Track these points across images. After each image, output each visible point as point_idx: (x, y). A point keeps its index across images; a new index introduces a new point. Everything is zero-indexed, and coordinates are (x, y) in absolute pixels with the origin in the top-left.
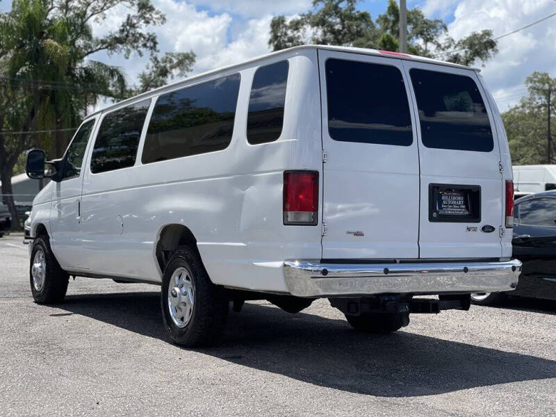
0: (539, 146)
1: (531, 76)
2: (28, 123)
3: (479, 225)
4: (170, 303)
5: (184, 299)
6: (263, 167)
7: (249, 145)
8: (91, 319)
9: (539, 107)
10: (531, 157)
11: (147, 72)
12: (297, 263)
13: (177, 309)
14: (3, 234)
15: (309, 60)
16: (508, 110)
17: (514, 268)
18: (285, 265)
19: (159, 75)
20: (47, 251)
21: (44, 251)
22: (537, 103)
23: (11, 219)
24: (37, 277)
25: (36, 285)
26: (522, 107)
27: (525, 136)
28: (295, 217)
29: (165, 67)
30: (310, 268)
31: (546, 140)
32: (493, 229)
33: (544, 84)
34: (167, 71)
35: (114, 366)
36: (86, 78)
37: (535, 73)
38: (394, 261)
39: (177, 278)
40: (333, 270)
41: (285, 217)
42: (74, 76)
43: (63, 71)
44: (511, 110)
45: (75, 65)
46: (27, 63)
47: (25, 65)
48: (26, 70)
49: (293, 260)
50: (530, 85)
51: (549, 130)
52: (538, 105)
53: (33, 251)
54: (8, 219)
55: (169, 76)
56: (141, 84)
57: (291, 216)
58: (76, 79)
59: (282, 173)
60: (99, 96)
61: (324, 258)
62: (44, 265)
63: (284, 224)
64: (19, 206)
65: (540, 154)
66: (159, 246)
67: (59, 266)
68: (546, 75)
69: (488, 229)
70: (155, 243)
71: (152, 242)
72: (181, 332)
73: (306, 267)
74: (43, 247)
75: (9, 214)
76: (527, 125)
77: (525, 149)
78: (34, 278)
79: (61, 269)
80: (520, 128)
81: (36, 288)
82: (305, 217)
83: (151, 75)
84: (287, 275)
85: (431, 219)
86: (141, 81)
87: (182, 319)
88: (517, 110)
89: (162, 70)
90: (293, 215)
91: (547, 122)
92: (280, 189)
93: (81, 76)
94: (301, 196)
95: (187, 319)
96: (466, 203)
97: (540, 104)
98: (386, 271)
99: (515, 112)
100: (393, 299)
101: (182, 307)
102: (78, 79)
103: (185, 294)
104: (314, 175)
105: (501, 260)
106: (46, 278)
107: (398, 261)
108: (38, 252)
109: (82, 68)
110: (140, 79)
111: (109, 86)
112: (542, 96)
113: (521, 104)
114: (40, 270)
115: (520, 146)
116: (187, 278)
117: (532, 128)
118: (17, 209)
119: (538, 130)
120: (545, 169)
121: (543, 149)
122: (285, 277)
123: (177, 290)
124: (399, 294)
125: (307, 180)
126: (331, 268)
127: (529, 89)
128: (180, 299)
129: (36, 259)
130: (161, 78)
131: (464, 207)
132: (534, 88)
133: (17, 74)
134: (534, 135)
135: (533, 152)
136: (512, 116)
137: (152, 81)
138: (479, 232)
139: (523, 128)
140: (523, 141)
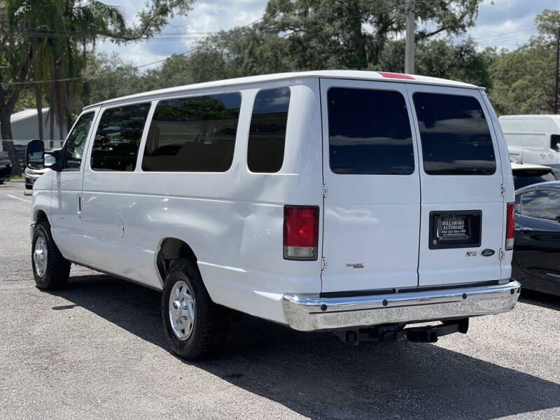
0: (547, 86)
1: (541, 14)
2: (27, 64)
3: (478, 250)
4: (171, 316)
5: (185, 313)
6: (263, 197)
7: (249, 171)
8: (94, 315)
9: (549, 46)
10: (538, 97)
11: (147, 10)
12: (296, 299)
13: (179, 321)
14: (4, 181)
15: (311, 90)
16: (516, 48)
17: (512, 291)
18: (284, 299)
19: (158, 14)
20: (48, 239)
21: (46, 238)
22: (547, 42)
23: (11, 166)
24: (39, 264)
25: (38, 270)
26: (531, 45)
27: (533, 76)
28: (295, 251)
29: (165, 5)
30: (309, 304)
31: (554, 80)
32: (493, 252)
33: (554, 22)
34: (167, 10)
35: (116, 389)
36: (84, 17)
37: (546, 11)
38: (393, 291)
39: (178, 290)
40: (332, 304)
41: (285, 251)
42: (72, 15)
43: (61, 12)
44: (520, 48)
45: (73, 5)
46: (25, 3)
47: (23, 5)
48: (24, 9)
49: (292, 295)
50: (540, 23)
51: (558, 70)
52: (547, 44)
53: (34, 236)
54: (8, 166)
55: (169, 14)
56: (141, 23)
57: (291, 250)
58: (73, 19)
59: (282, 207)
60: (98, 36)
61: (323, 292)
62: (46, 252)
63: (285, 259)
64: (19, 146)
65: (547, 94)
66: (160, 255)
67: (61, 255)
68: (557, 12)
69: (488, 253)
70: (155, 253)
71: (152, 252)
72: (182, 344)
73: (305, 302)
74: (44, 234)
75: (9, 161)
76: (535, 65)
77: (532, 89)
78: (36, 265)
79: (63, 258)
80: (528, 68)
81: (39, 274)
82: (305, 251)
83: (150, 13)
84: (287, 310)
85: (431, 246)
86: (141, 20)
87: (183, 331)
88: (526, 49)
89: (162, 9)
90: (293, 250)
91: (556, 63)
92: (280, 222)
93: (79, 16)
94: (301, 232)
95: (188, 333)
96: (466, 227)
97: (549, 42)
98: (385, 303)
99: (524, 51)
100: (392, 329)
101: (183, 320)
102: (75, 19)
103: (186, 308)
104: (315, 211)
105: (500, 283)
106: (48, 265)
107: (397, 290)
108: (40, 238)
109: (79, 8)
110: (139, 18)
111: (107, 25)
112: (552, 35)
113: (529, 43)
114: (42, 257)
115: (527, 87)
116: (188, 292)
117: (540, 68)
118: (17, 148)
119: (546, 71)
120: (551, 119)
121: (551, 89)
122: (285, 311)
123: (178, 303)
124: (397, 323)
125: (308, 215)
126: (329, 302)
127: (539, 27)
128: (181, 312)
129: (38, 244)
130: (161, 17)
131: (465, 231)
132: (544, 27)
133: (15, 14)
134: (542, 75)
135: (540, 93)
136: (521, 55)
137: (152, 19)
138: (479, 257)
139: (531, 68)
140: (530, 81)
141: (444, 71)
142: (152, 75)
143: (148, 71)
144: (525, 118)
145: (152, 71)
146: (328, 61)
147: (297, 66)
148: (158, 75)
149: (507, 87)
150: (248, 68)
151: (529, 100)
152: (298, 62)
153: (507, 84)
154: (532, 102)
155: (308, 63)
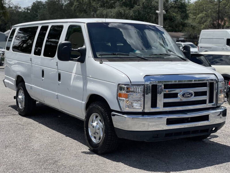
0: (213, 17)
10: (209, 22)
27: (206, 12)
65: (213, 20)
76: (207, 7)
115: (204, 17)
117: (210, 8)
119: (213, 9)
120: (227, 31)
134: (211, 12)
135: (210, 20)
139: (206, 8)
140: (206, 14)
141: (168, 9)
142: (26, 10)
143: (24, 9)
144: (214, 31)
145: (26, 9)
146: (116, 4)
147: (100, 6)
148: (29, 10)
149: (195, 17)
150: (76, 7)
151: (205, 23)
152: (100, 4)
153: (195, 16)
154: (206, 24)
155: (105, 5)
